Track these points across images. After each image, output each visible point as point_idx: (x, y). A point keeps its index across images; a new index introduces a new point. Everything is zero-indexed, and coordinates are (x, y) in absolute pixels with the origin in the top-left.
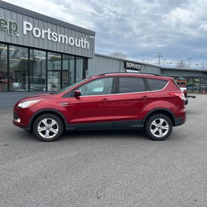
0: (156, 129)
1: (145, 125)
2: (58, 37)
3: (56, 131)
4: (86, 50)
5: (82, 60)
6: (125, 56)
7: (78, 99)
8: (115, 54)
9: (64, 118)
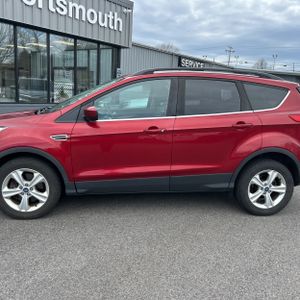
0: (260, 193)
1: (236, 183)
2: (67, 6)
3: (43, 197)
4: (118, 33)
5: (110, 51)
6: (177, 49)
7: (94, 125)
8: (163, 46)
9: (62, 169)
